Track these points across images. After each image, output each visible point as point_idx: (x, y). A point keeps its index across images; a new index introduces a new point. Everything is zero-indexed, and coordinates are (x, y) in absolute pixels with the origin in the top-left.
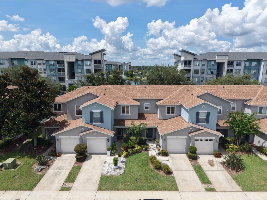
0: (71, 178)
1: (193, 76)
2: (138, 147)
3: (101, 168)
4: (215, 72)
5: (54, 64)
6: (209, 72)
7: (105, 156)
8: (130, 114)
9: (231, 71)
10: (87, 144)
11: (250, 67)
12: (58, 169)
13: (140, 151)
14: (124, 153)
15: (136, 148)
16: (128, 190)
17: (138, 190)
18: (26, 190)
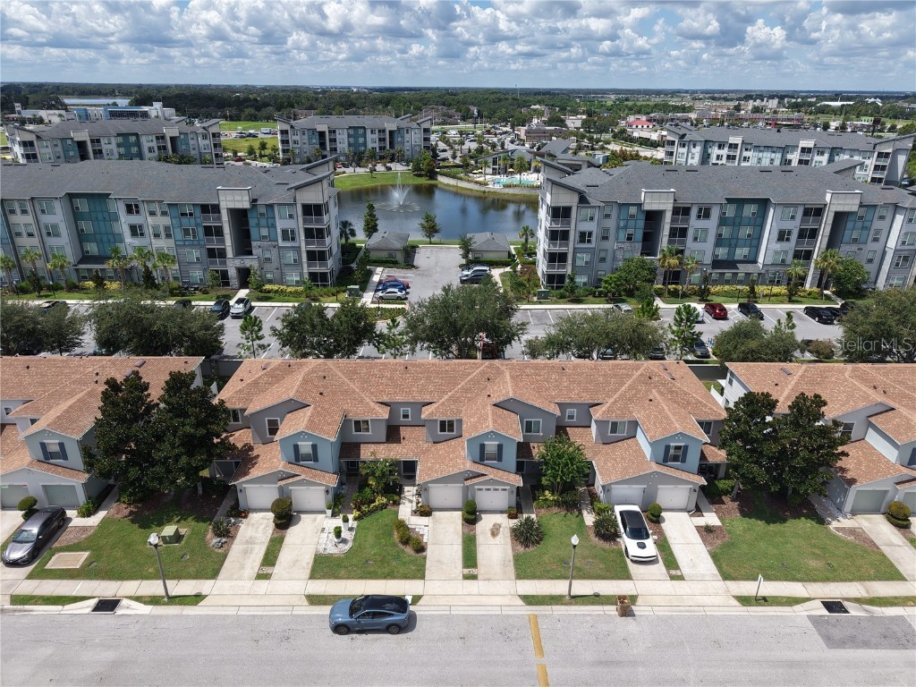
0: (270, 558)
1: (574, 248)
2: (381, 500)
3: (316, 540)
4: (639, 235)
5: (191, 214)
6: (622, 236)
7: (323, 515)
8: (370, 433)
9: (683, 232)
10: (291, 499)
11: (738, 220)
12: (247, 542)
13: (384, 506)
14: (356, 513)
15: (377, 503)
16: (353, 578)
17: (366, 578)
18: (207, 579)
